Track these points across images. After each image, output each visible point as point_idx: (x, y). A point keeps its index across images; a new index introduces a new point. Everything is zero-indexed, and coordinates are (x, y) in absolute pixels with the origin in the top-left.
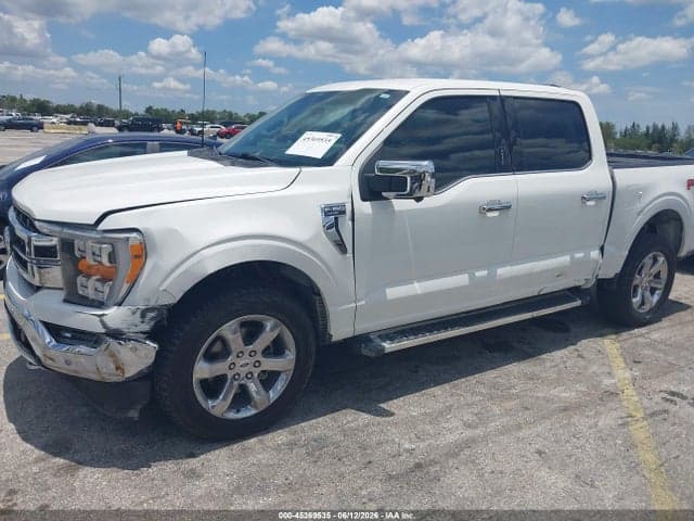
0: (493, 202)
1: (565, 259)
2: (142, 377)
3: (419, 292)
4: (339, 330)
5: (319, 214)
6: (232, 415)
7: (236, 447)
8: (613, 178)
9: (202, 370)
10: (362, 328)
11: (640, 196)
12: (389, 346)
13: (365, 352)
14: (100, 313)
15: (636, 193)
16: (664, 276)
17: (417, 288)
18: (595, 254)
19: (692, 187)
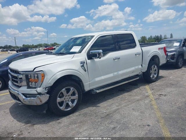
0: (116, 57)
1: (134, 68)
3: (103, 78)
4: (87, 89)
5: (79, 63)
6: (66, 110)
7: (68, 117)
8: (142, 49)
9: (59, 100)
10: (92, 88)
11: (148, 53)
12: (98, 91)
13: (93, 93)
14: (36, 89)
15: (148, 52)
16: (157, 70)
17: (103, 77)
18: (140, 67)
19: (160, 50)
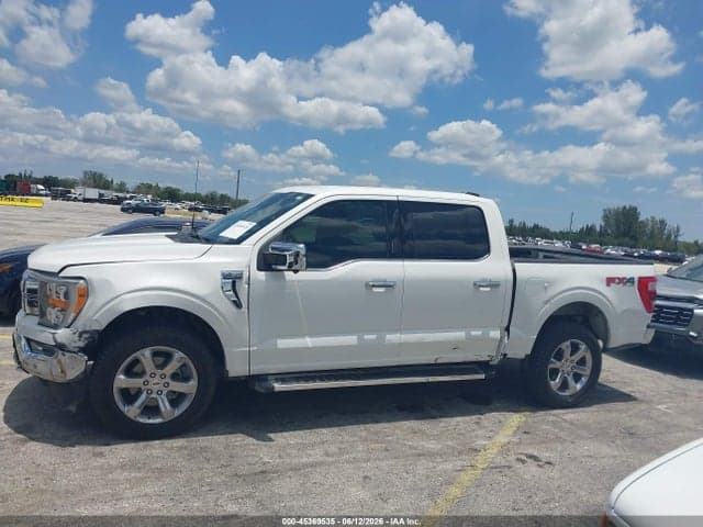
1: (461, 335)
2: (78, 381)
3: (310, 345)
4: (236, 367)
5: (220, 277)
7: (142, 444)
8: (514, 271)
11: (546, 288)
12: (278, 387)
13: (257, 388)
14: (54, 331)
15: (543, 285)
16: (589, 364)
17: (309, 342)
18: (496, 334)
19: (612, 285)
